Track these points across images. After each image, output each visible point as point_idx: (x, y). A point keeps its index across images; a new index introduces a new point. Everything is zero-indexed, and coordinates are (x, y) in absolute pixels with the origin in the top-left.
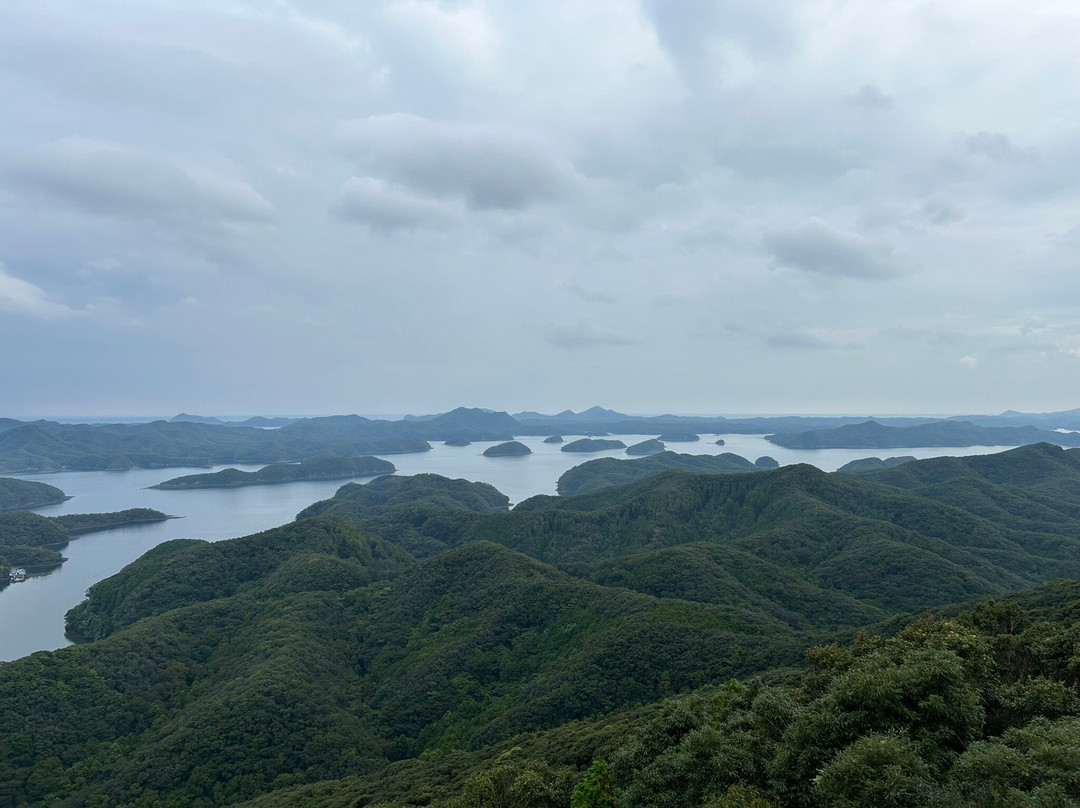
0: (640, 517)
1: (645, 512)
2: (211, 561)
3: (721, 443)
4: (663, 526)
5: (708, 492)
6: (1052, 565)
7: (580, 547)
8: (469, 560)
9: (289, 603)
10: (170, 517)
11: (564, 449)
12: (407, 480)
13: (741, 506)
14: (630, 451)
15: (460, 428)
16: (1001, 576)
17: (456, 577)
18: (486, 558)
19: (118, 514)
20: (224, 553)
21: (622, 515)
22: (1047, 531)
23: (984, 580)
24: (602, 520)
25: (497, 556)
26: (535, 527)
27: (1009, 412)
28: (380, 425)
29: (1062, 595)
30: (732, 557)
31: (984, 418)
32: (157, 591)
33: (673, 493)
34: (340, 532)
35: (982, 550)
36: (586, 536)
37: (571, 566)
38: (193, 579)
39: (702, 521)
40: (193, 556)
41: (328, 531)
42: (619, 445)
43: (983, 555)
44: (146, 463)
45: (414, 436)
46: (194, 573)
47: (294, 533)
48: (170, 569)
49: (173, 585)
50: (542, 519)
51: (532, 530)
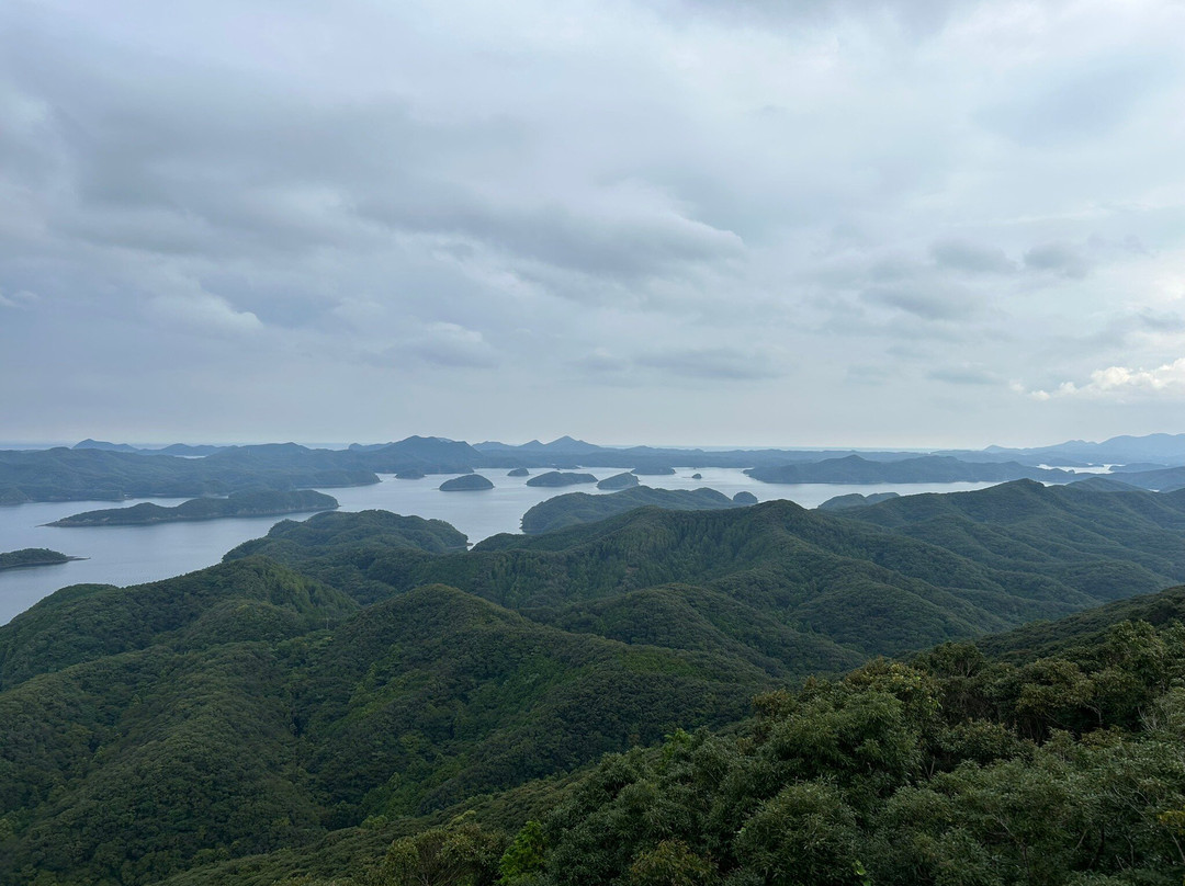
0: (610, 557)
1: (617, 552)
2: (120, 609)
3: (698, 477)
4: (635, 566)
5: (683, 530)
6: (1033, 606)
7: (545, 590)
8: (422, 605)
9: (214, 655)
10: (72, 559)
11: (530, 483)
12: (353, 518)
13: (718, 544)
14: (602, 485)
15: (412, 458)
16: (982, 617)
17: (406, 625)
18: (441, 603)
19: (8, 555)
20: (137, 600)
21: (591, 555)
22: (1028, 571)
23: (965, 622)
24: (570, 559)
25: (454, 602)
26: (496, 569)
27: (993, 447)
28: (322, 455)
29: (1041, 636)
30: (707, 599)
31: (969, 453)
32: (55, 644)
33: (646, 530)
34: (273, 575)
35: (962, 590)
36: (553, 579)
37: (535, 612)
38: (99, 629)
39: (676, 561)
40: (99, 604)
41: (260, 574)
42: (589, 479)
43: (965, 596)
44: (42, 496)
45: (361, 466)
46: (99, 623)
47: (220, 577)
48: (71, 618)
49: (75, 637)
50: (504, 560)
51: (493, 573)
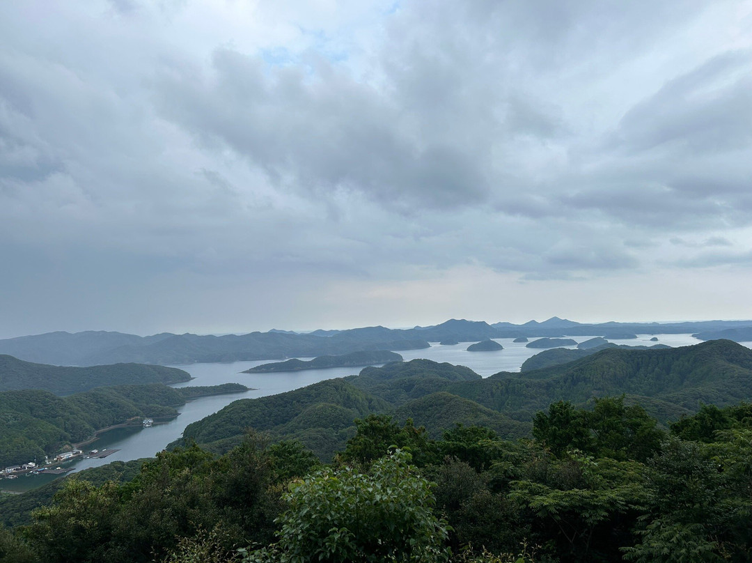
0: (580, 383)
1: (585, 380)
2: (256, 410)
3: (655, 339)
4: (599, 389)
5: (638, 364)
7: (530, 405)
8: (431, 406)
9: (298, 436)
10: (251, 389)
11: (528, 346)
12: (408, 364)
13: (668, 374)
14: (580, 345)
15: (452, 332)
17: (420, 419)
18: (444, 404)
19: (218, 387)
20: (266, 405)
21: (565, 382)
24: (548, 386)
26: (494, 391)
28: (397, 332)
32: (219, 430)
33: (607, 364)
34: (345, 390)
36: (535, 398)
37: (515, 414)
38: (243, 422)
39: (633, 386)
40: (244, 406)
41: (337, 389)
42: (573, 343)
45: (419, 338)
46: (244, 418)
47: (314, 391)
48: (228, 415)
49: (229, 426)
50: (499, 384)
51: (492, 393)
